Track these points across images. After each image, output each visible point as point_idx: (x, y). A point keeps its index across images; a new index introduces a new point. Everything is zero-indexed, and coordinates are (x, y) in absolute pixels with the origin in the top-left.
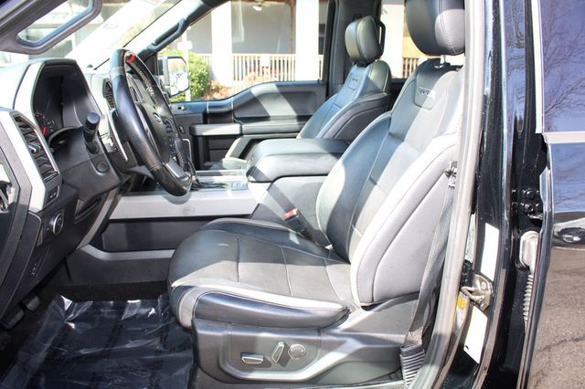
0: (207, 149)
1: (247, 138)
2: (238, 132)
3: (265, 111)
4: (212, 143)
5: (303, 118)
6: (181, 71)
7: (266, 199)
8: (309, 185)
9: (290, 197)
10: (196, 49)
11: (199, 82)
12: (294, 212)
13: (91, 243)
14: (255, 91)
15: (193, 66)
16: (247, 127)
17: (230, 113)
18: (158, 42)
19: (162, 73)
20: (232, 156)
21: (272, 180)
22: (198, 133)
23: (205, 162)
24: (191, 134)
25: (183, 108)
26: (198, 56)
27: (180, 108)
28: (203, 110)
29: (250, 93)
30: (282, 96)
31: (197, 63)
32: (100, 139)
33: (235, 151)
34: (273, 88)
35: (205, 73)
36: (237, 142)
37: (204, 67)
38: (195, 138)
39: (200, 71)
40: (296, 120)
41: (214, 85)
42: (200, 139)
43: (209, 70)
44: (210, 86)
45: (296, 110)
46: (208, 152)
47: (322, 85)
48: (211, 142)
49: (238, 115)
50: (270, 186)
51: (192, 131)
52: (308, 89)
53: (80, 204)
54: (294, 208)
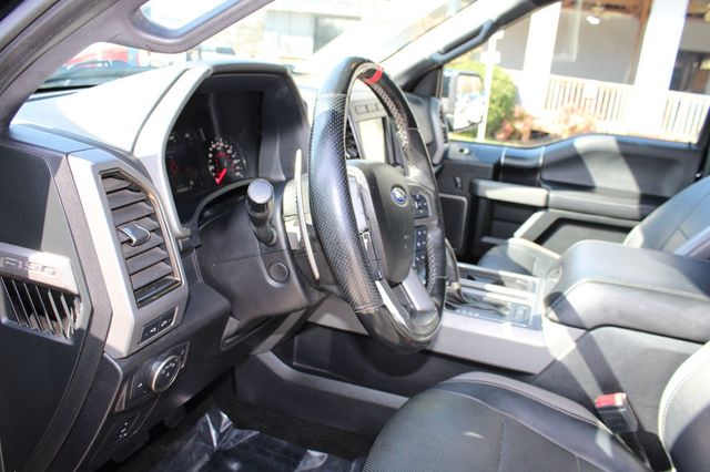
0: (491, 217)
1: (555, 214)
2: (541, 203)
3: (589, 177)
4: (499, 211)
5: (651, 200)
6: (475, 93)
7: (569, 355)
8: (656, 351)
9: (616, 366)
10: (504, 64)
11: (501, 106)
12: (618, 399)
13: (273, 350)
14: (581, 144)
15: (497, 83)
16: (558, 196)
17: (535, 170)
18: (448, 49)
19: (446, 95)
20: (525, 236)
21: (589, 326)
22: (480, 193)
23: (483, 235)
24: (470, 191)
25: (466, 151)
26: (505, 72)
27: (462, 151)
28: (495, 160)
29: (572, 146)
30: (622, 160)
31: (503, 81)
32: (283, 222)
33: (530, 230)
34: (611, 144)
35: (509, 94)
36: (537, 216)
37: (510, 87)
38: (476, 200)
39: (504, 91)
40: (636, 201)
41: (517, 110)
42: (482, 202)
43: (515, 91)
44: (512, 113)
45: (640, 184)
46: (491, 224)
47: (696, 151)
48: (498, 208)
49: (547, 176)
50: (582, 336)
51: (473, 187)
52: (669, 155)
53: (232, 325)
54: (620, 390)
